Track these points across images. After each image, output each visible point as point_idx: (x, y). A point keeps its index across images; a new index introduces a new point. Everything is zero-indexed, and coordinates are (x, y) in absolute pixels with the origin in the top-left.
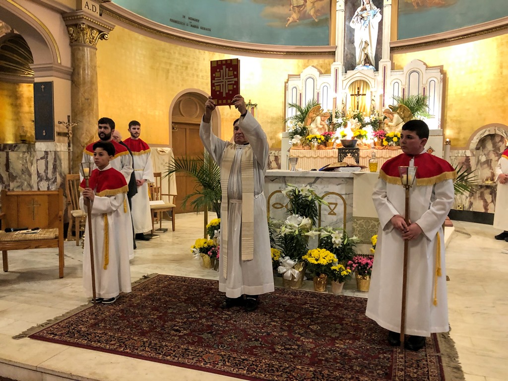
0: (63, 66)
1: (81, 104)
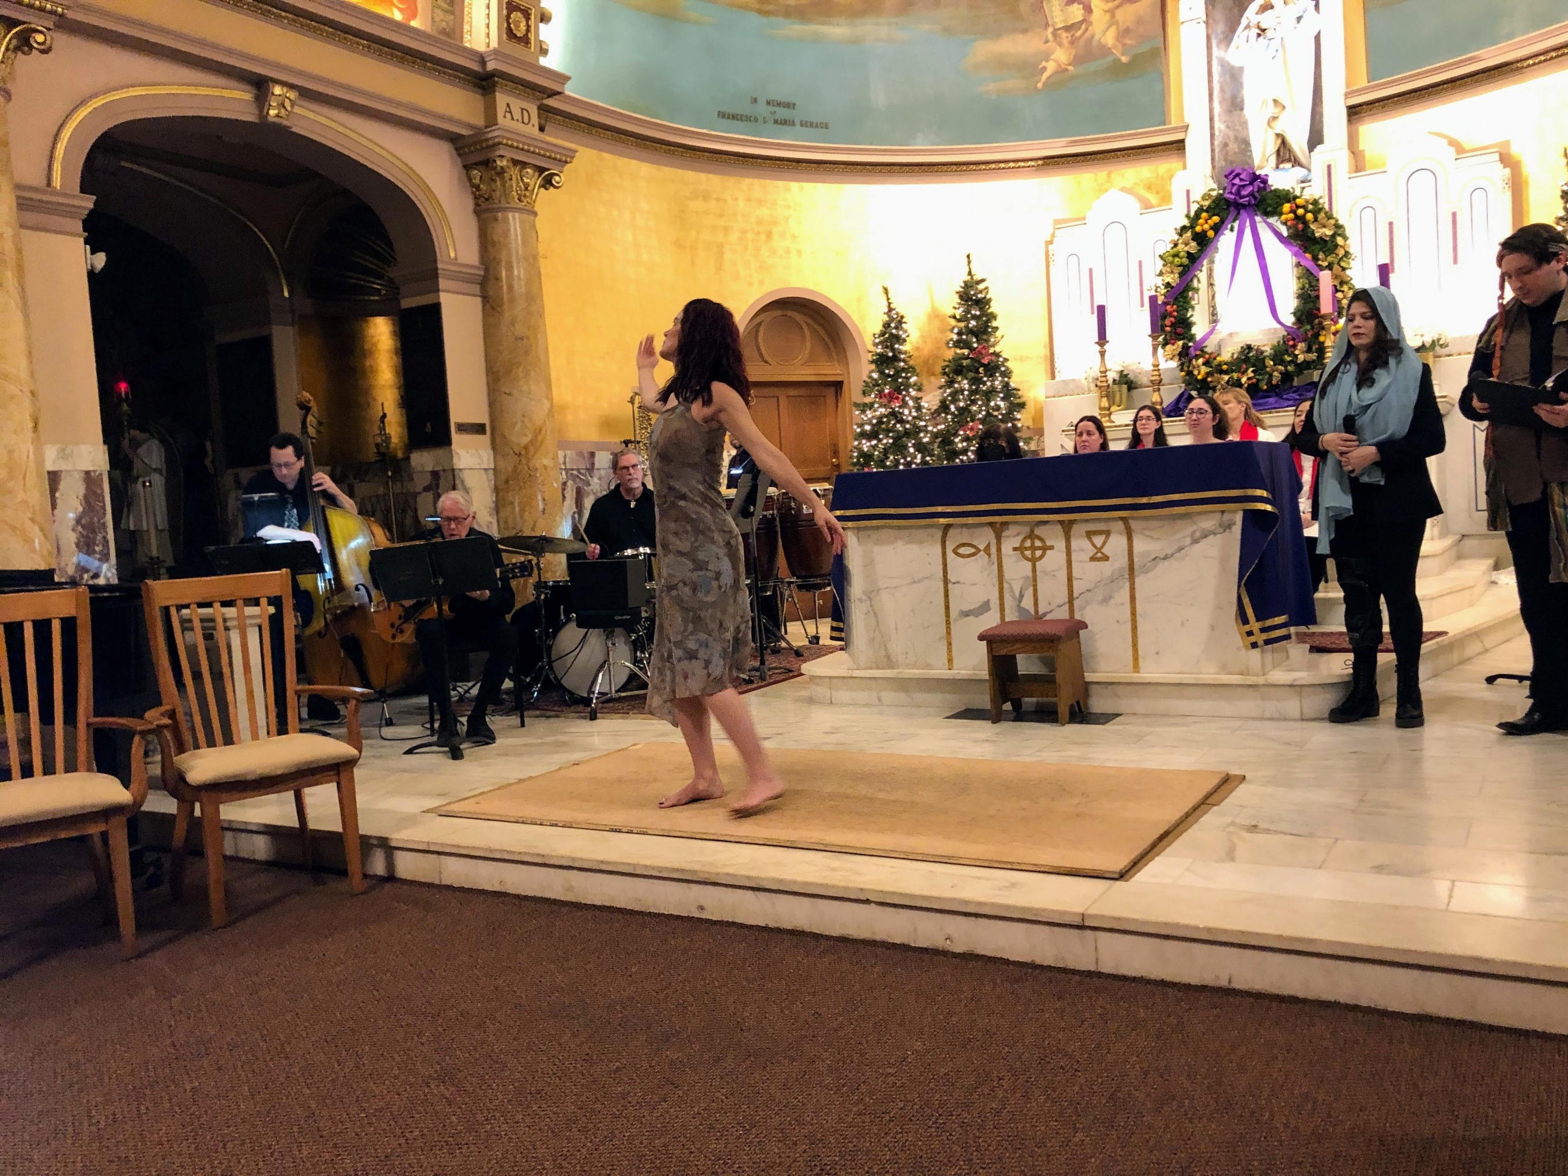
0: (461, 265)
1: (506, 352)
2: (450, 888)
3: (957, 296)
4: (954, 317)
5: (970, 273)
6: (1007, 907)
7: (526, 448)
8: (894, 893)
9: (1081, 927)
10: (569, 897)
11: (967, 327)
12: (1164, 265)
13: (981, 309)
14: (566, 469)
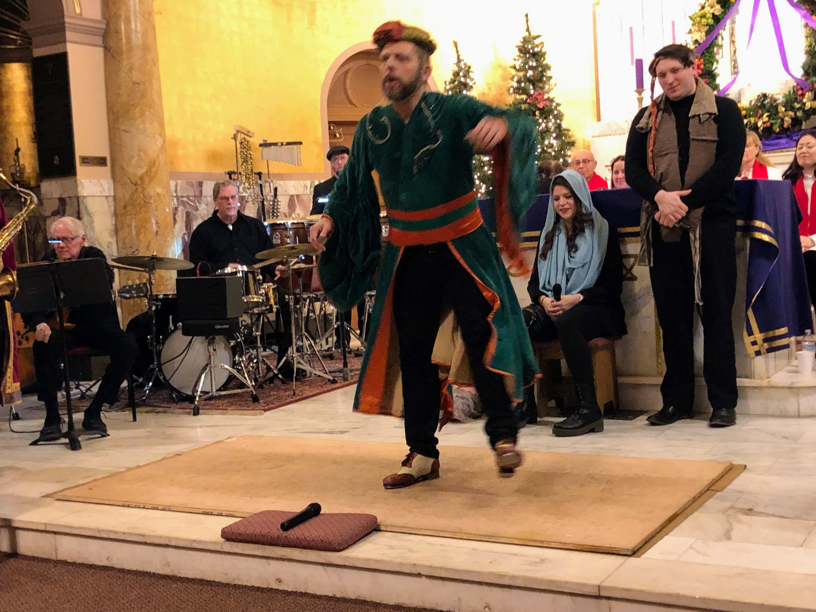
0: (85, 20)
1: (125, 95)
2: (65, 563)
3: (517, 49)
4: (515, 68)
5: (528, 30)
6: (535, 580)
7: (142, 178)
8: (441, 568)
9: (598, 597)
10: (167, 571)
11: (525, 76)
12: (693, 25)
13: (537, 61)
14: (177, 196)
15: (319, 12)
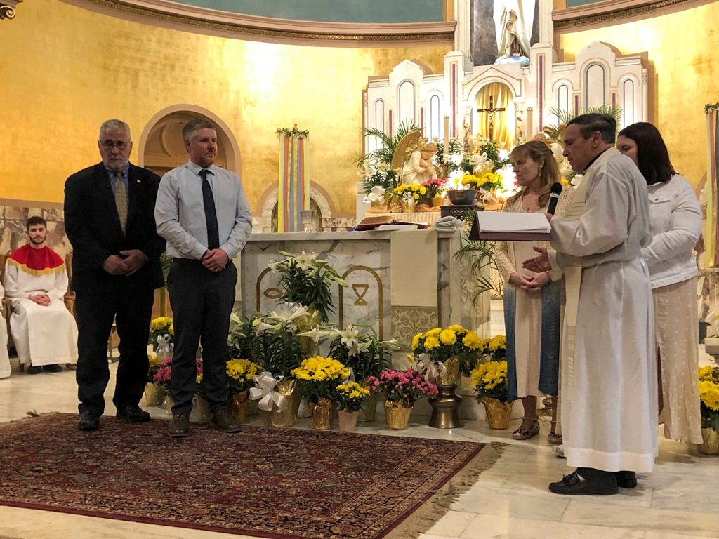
14: (4, 219)
15: (142, 78)
